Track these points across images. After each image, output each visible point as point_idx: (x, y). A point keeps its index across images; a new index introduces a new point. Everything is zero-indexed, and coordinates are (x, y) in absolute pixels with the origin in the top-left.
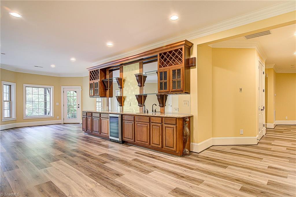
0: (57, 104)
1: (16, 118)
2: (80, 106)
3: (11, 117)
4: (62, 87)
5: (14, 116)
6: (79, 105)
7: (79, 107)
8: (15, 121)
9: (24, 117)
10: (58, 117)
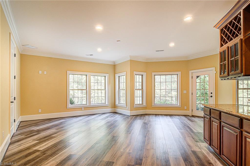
0: (185, 92)
1: (146, 105)
2: (213, 95)
3: (142, 104)
4: (190, 72)
5: (144, 104)
6: (211, 93)
7: (211, 96)
8: (145, 108)
9: (152, 105)
10: (185, 108)
